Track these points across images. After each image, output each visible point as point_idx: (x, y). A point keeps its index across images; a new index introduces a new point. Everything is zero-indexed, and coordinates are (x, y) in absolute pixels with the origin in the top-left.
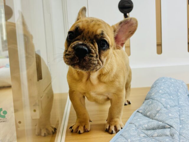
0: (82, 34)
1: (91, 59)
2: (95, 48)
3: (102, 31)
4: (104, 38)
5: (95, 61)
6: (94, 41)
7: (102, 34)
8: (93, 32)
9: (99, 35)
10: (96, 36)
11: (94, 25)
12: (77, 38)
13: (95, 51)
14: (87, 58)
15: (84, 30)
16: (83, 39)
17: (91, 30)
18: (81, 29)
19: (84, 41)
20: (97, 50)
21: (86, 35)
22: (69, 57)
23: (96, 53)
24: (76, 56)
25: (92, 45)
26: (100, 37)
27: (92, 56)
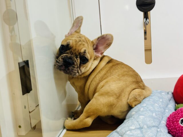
0: (71, 50)
1: (73, 69)
2: (78, 62)
3: (85, 50)
4: (85, 55)
5: (76, 70)
6: (78, 57)
7: (85, 52)
8: (78, 50)
9: (82, 53)
10: (80, 53)
11: (80, 45)
12: (66, 52)
13: (77, 64)
14: (70, 68)
15: (73, 47)
16: (71, 54)
17: (77, 48)
18: (71, 47)
19: (71, 55)
20: (79, 63)
21: (74, 51)
22: (58, 64)
23: (77, 65)
24: (63, 65)
25: (76, 59)
26: (83, 54)
27: (74, 67)
